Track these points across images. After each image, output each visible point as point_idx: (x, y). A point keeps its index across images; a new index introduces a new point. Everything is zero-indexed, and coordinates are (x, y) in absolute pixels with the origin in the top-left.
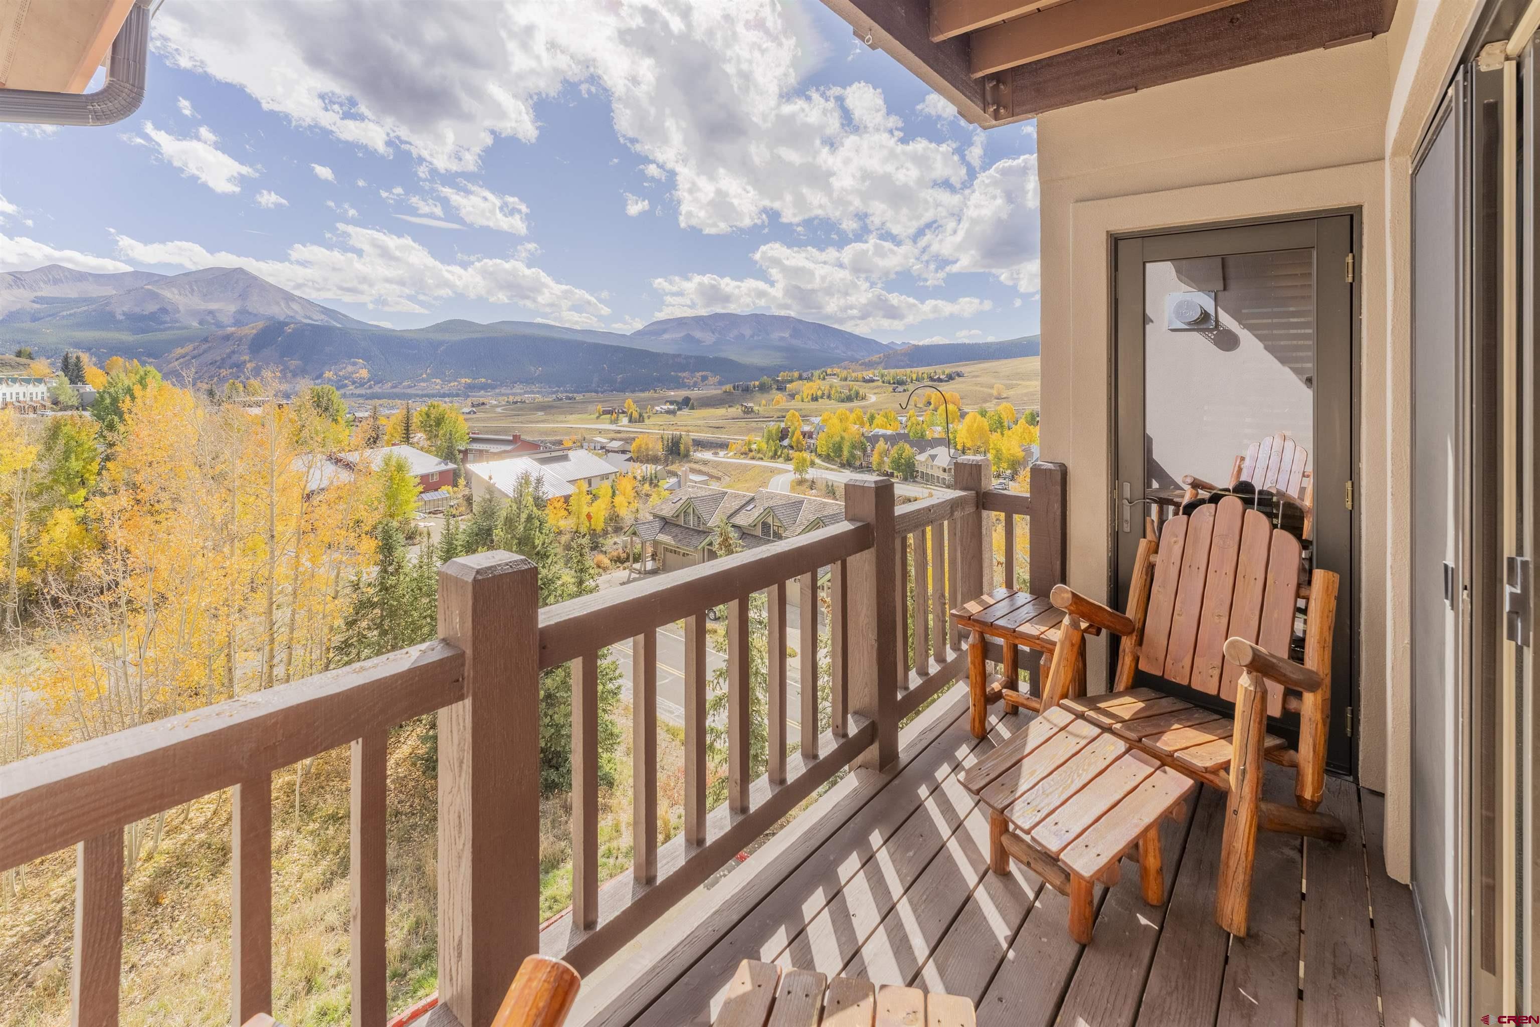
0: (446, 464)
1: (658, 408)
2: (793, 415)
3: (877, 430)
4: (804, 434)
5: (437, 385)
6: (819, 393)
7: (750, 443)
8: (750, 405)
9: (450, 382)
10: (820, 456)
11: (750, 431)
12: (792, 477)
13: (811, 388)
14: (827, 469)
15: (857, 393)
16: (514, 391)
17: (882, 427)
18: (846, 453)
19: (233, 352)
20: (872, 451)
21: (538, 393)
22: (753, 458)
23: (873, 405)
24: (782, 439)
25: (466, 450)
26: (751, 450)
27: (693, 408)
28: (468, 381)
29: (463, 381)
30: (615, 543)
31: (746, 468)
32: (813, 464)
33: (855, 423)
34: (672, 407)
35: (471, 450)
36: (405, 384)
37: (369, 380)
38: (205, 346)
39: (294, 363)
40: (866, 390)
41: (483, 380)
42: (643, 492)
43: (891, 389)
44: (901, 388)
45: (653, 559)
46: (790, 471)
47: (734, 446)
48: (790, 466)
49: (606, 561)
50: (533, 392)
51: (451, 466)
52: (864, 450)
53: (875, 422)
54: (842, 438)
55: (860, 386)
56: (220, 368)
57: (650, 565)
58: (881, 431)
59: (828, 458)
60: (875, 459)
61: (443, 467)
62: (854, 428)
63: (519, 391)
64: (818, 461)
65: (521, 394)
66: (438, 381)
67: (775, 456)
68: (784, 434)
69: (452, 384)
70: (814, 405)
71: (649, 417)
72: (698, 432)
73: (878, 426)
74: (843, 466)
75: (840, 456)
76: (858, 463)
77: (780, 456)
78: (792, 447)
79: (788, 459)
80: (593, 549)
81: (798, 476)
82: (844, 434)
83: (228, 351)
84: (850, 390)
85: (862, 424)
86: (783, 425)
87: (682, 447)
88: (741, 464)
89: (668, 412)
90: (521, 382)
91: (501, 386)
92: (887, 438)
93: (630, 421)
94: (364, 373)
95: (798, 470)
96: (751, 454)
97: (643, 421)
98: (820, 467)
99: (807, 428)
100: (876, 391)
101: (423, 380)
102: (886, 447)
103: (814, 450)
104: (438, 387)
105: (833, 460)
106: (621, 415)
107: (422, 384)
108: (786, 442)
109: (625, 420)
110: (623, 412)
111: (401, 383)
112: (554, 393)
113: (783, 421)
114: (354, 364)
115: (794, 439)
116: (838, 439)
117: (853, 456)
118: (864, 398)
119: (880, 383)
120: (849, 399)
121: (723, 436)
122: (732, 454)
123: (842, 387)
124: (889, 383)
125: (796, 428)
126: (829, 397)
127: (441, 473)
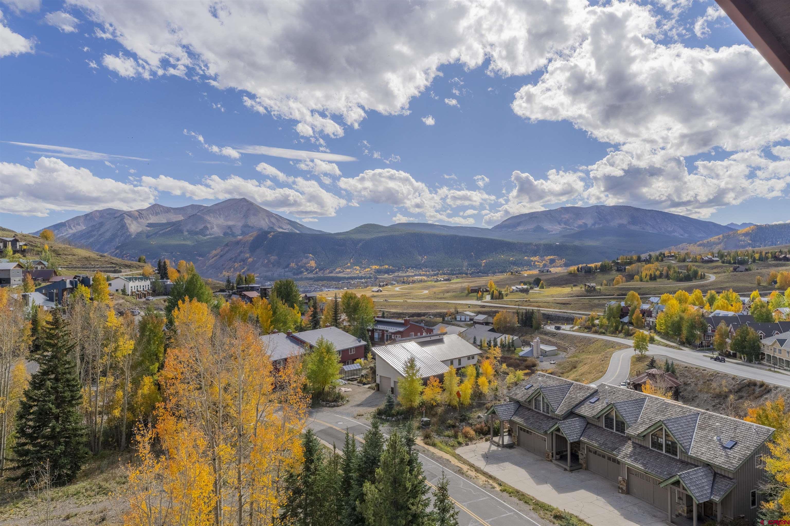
0: (360, 341)
1: (514, 288)
2: (633, 295)
3: (718, 311)
4: (644, 312)
5: (357, 271)
6: (658, 273)
7: (593, 319)
8: (593, 284)
9: (365, 268)
10: (658, 333)
11: (592, 307)
12: (632, 352)
13: (650, 269)
14: (667, 346)
15: (696, 273)
16: (408, 274)
17: (723, 308)
18: (685, 332)
19: (241, 252)
20: (713, 331)
21: (424, 275)
22: (596, 332)
23: (712, 284)
24: (622, 316)
25: (373, 329)
26: (594, 325)
27: (542, 287)
28: (377, 267)
29: (374, 267)
30: (479, 417)
31: (590, 341)
32: (652, 340)
33: (694, 304)
34: (525, 287)
35: (376, 330)
36: (337, 270)
37: (316, 268)
38: (227, 249)
39: (273, 258)
40: (705, 270)
41: (387, 267)
42: (502, 370)
43: (732, 269)
44: (742, 268)
45: (510, 434)
46: (630, 347)
47: (579, 321)
48: (630, 342)
49: (472, 433)
50: (420, 275)
51: (363, 343)
52: (705, 331)
53: (716, 304)
54: (681, 318)
55: (698, 267)
56: (234, 262)
57: (507, 439)
58: (722, 313)
59: (666, 336)
60: (716, 338)
61: (358, 344)
62: (693, 309)
63: (411, 274)
64: (657, 338)
65: (412, 276)
66: (358, 268)
67: (615, 331)
68: (623, 312)
69: (367, 270)
70: (652, 285)
71: (507, 295)
72: (547, 307)
73: (718, 308)
74: (682, 344)
75: (679, 335)
76: (698, 342)
77: (620, 332)
78: (631, 323)
79: (628, 334)
80: (462, 421)
81: (638, 352)
82: (683, 315)
83: (238, 251)
84: (688, 270)
85: (702, 306)
86: (623, 304)
87: (534, 322)
88: (585, 338)
89: (523, 291)
90: (412, 268)
91: (399, 270)
92: (728, 320)
93: (492, 298)
94: (313, 264)
95: (637, 347)
96: (594, 329)
97: (502, 298)
98: (659, 344)
99: (646, 307)
100: (715, 271)
101: (348, 268)
102: (729, 329)
103: (652, 328)
104: (358, 272)
105: (672, 338)
106: (485, 293)
107: (348, 270)
108: (626, 319)
109: (488, 298)
110: (487, 291)
111: (335, 270)
112: (435, 275)
113: (623, 299)
114: (307, 258)
115: (634, 317)
116: (676, 319)
117: (693, 336)
118: (703, 277)
119: (720, 264)
120: (688, 278)
121: (569, 311)
122: (576, 327)
123: (680, 267)
124: (729, 263)
125: (635, 308)
126: (668, 277)
127: (357, 348)
